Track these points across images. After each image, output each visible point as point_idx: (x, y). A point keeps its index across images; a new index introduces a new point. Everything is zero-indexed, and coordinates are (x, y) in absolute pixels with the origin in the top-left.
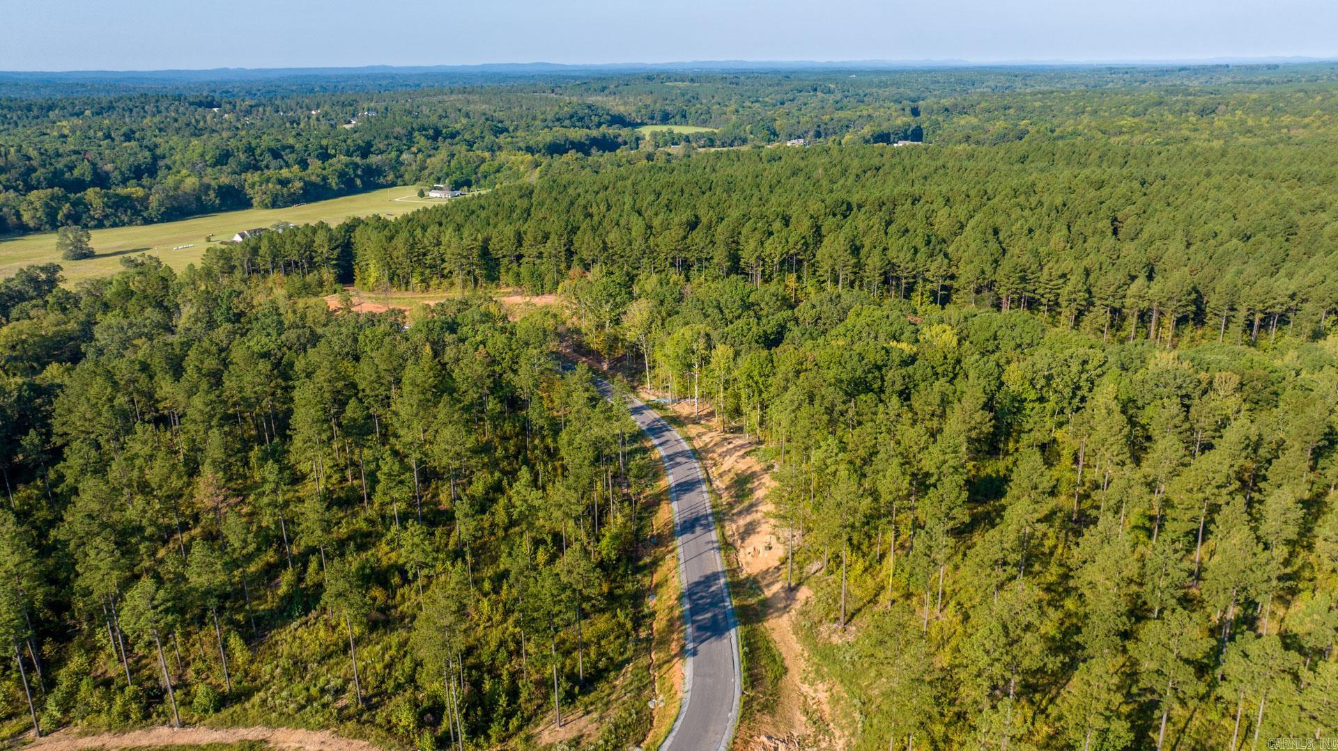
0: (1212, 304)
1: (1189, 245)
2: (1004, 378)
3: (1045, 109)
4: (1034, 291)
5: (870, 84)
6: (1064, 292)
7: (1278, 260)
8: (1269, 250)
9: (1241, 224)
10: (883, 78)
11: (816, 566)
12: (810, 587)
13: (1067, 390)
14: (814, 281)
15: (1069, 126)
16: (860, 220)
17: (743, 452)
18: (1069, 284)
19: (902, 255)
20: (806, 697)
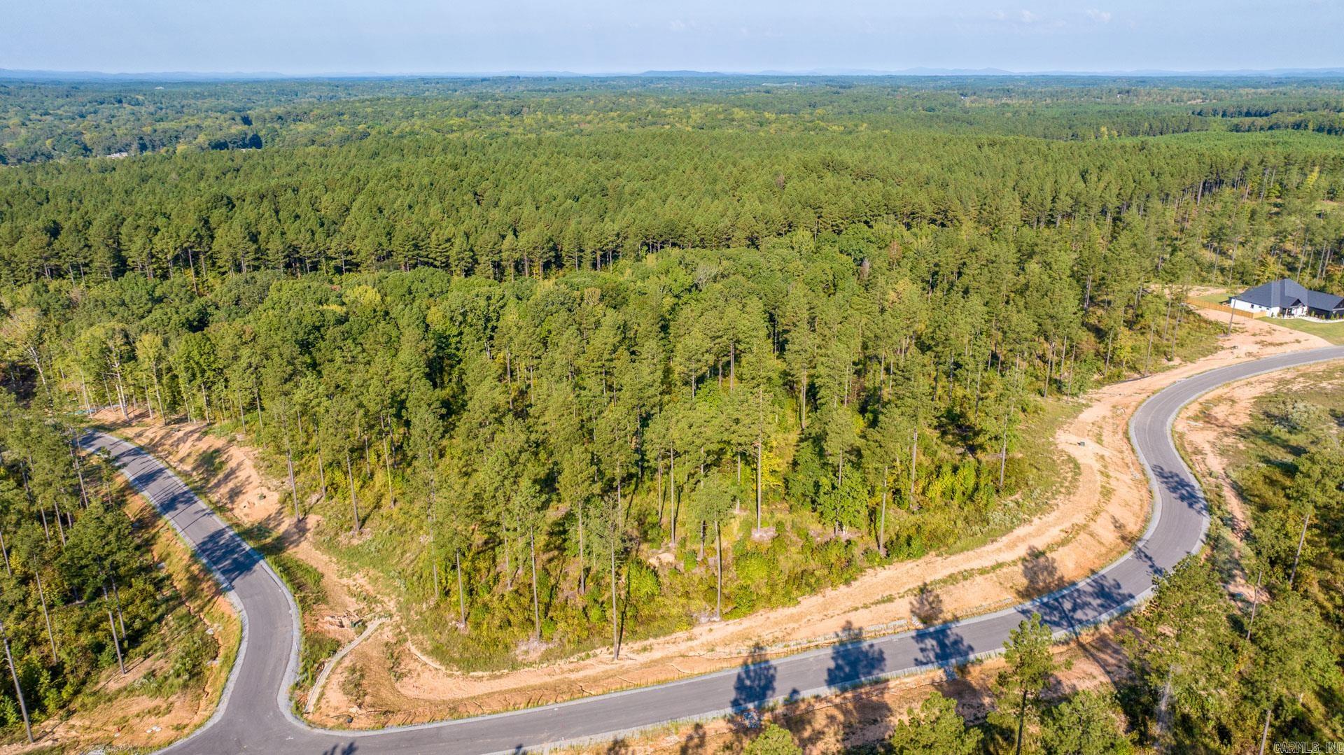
0: (565, 249)
1: (537, 208)
2: (428, 321)
3: (377, 115)
4: (427, 256)
5: (185, 96)
6: (453, 253)
7: (602, 212)
8: (594, 206)
9: (570, 187)
10: (198, 90)
11: (314, 498)
12: (316, 513)
13: (481, 322)
14: (213, 274)
15: (405, 126)
16: (247, 212)
17: (197, 435)
18: (456, 246)
19: (301, 236)
20: (348, 586)
